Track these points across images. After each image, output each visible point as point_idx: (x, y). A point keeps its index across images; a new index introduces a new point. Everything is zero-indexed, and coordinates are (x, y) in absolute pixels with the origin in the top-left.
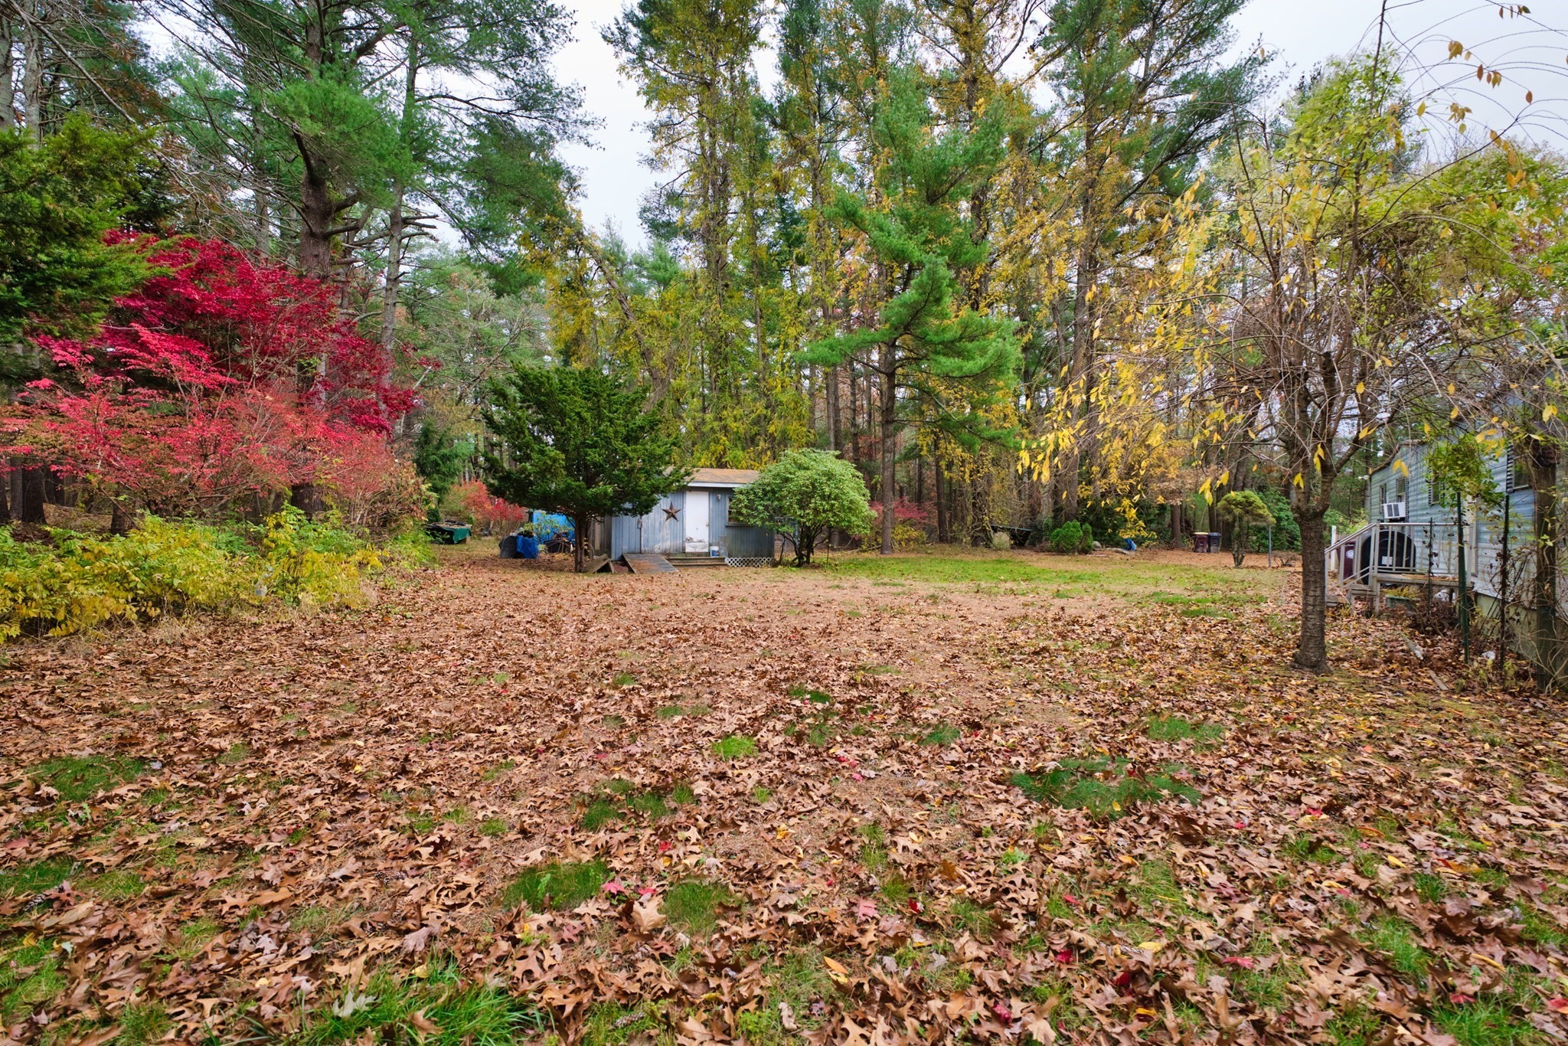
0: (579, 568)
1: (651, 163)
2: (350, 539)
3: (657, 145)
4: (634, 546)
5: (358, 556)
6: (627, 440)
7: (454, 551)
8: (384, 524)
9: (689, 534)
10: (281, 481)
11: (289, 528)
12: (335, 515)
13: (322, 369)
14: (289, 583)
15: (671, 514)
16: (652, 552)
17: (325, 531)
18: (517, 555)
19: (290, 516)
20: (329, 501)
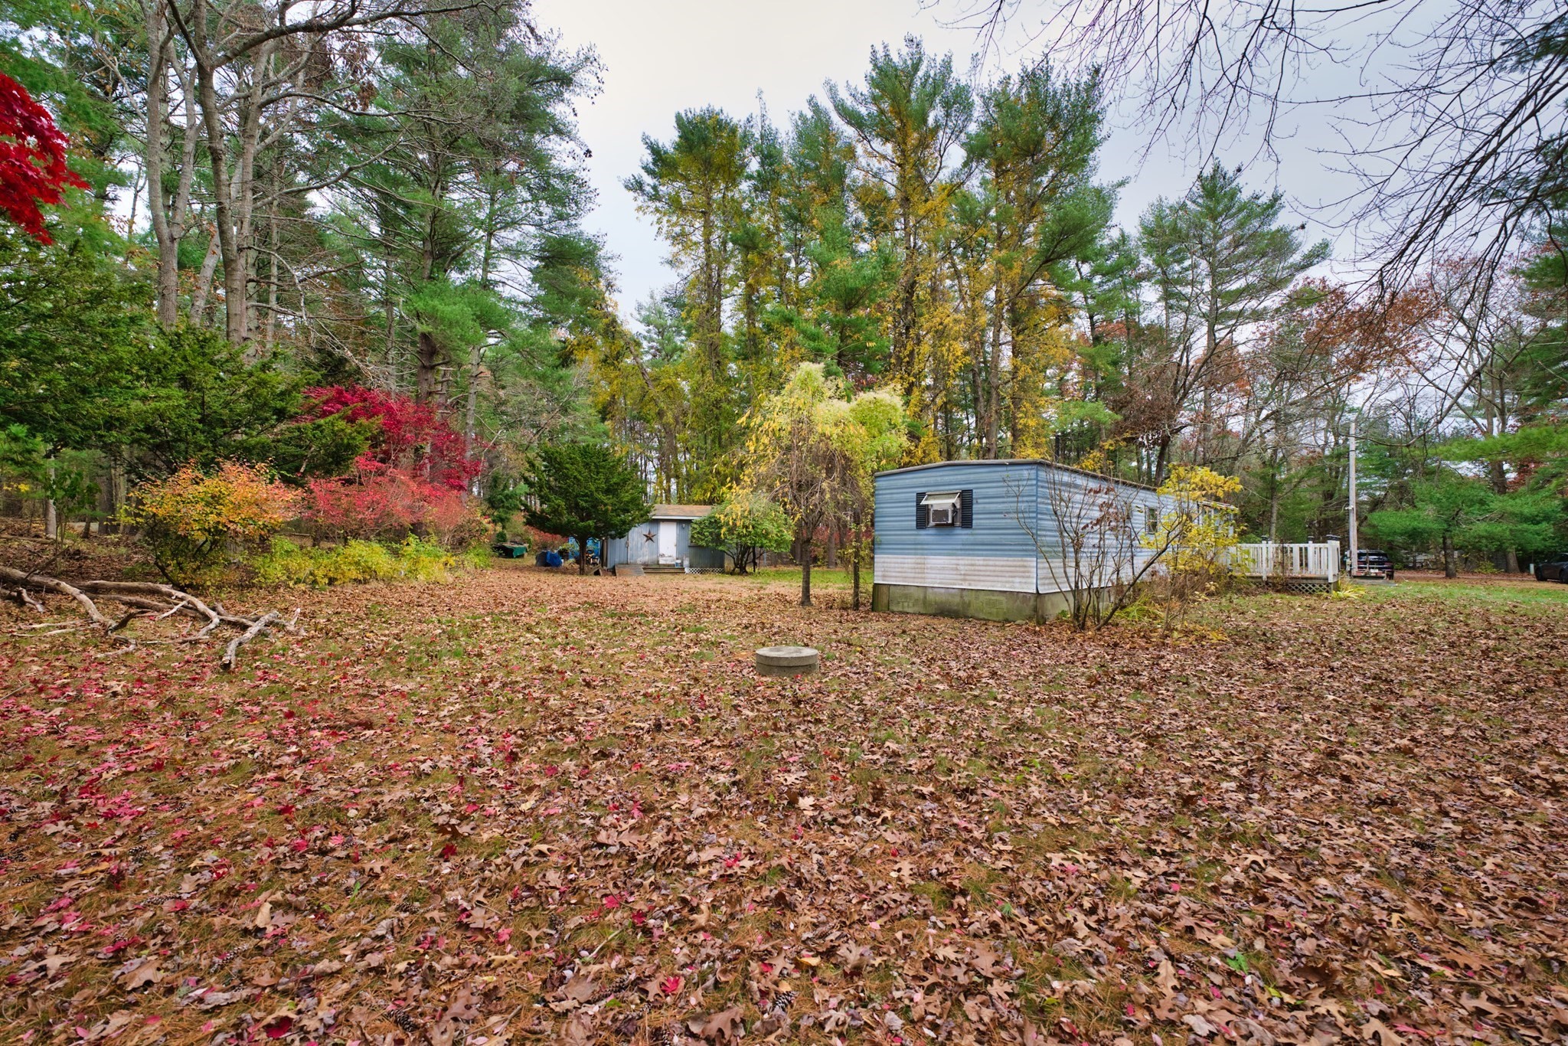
0: (582, 572)
1: (670, 263)
2: (441, 551)
3: (675, 249)
4: (623, 560)
5: (444, 559)
6: (607, 492)
7: (510, 562)
8: (460, 544)
9: (661, 551)
10: (407, 520)
11: (413, 545)
12: (434, 539)
13: (428, 450)
14: (413, 572)
15: (649, 538)
16: (635, 564)
17: (429, 547)
18: (546, 565)
19: (412, 539)
20: (430, 530)
